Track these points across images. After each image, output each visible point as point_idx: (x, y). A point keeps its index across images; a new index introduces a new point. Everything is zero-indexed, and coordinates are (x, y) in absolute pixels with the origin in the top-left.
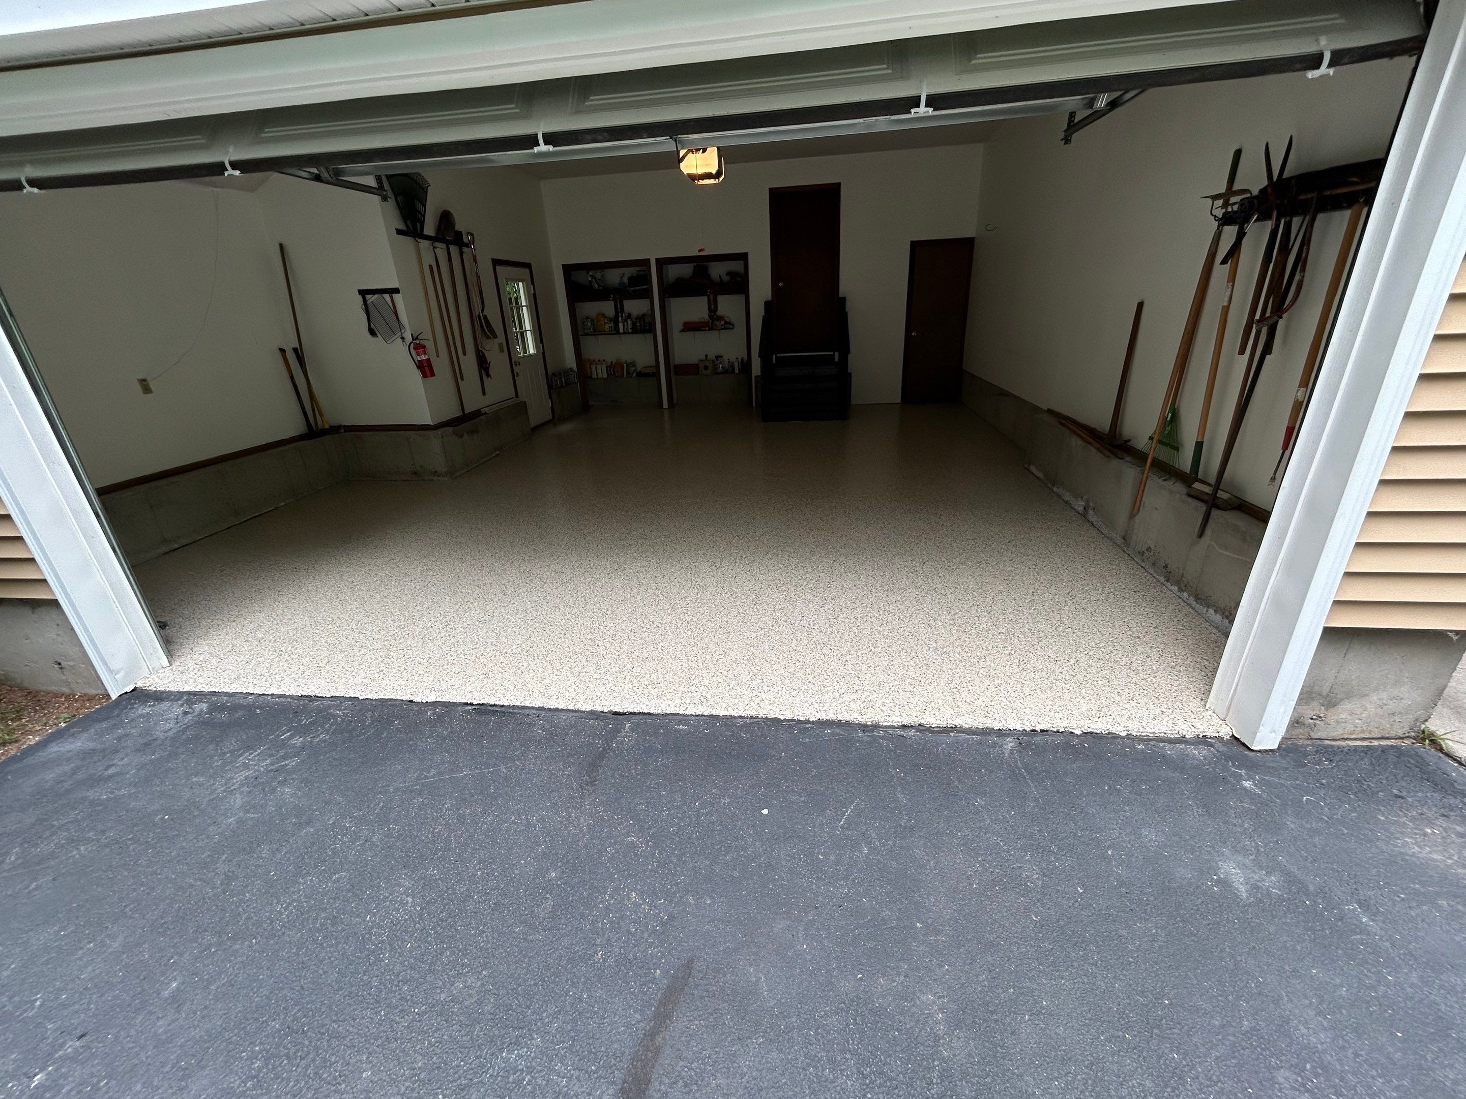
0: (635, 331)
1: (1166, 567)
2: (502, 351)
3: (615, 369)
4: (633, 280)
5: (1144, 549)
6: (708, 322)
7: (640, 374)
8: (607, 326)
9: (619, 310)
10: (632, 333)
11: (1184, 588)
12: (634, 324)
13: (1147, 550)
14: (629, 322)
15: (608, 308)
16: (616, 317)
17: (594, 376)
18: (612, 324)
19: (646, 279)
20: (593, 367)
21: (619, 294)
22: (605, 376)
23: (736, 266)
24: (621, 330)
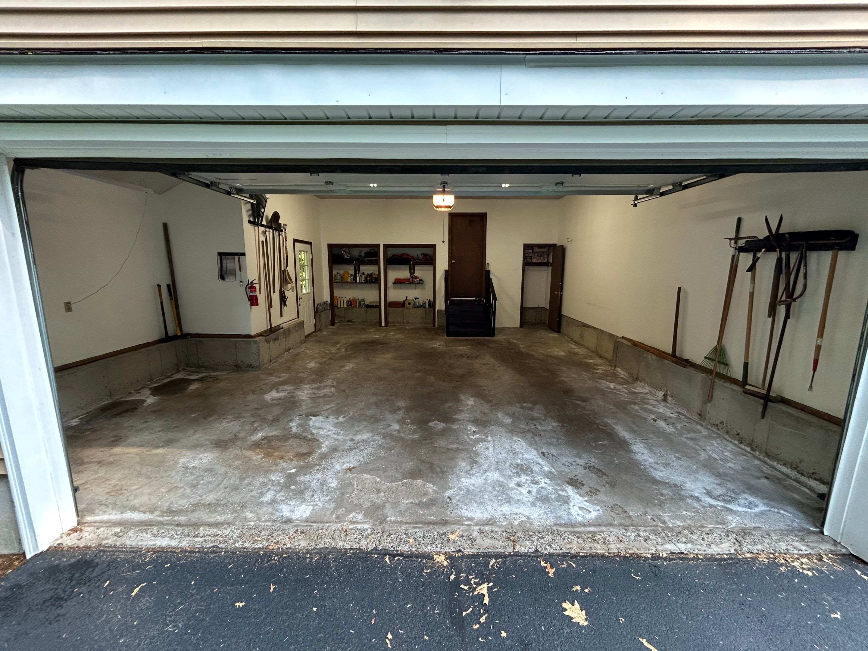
0: (366, 282)
1: (738, 434)
2: (293, 291)
3: (351, 303)
4: (367, 255)
5: (718, 422)
6: (410, 279)
7: (367, 306)
8: (349, 278)
9: (357, 270)
10: (365, 283)
11: (755, 448)
12: (366, 278)
13: (720, 423)
14: (363, 277)
15: (350, 269)
16: (355, 274)
17: (339, 306)
18: (352, 277)
19: (377, 254)
20: (339, 301)
21: (358, 262)
22: (346, 306)
23: (428, 251)
24: (358, 281)
